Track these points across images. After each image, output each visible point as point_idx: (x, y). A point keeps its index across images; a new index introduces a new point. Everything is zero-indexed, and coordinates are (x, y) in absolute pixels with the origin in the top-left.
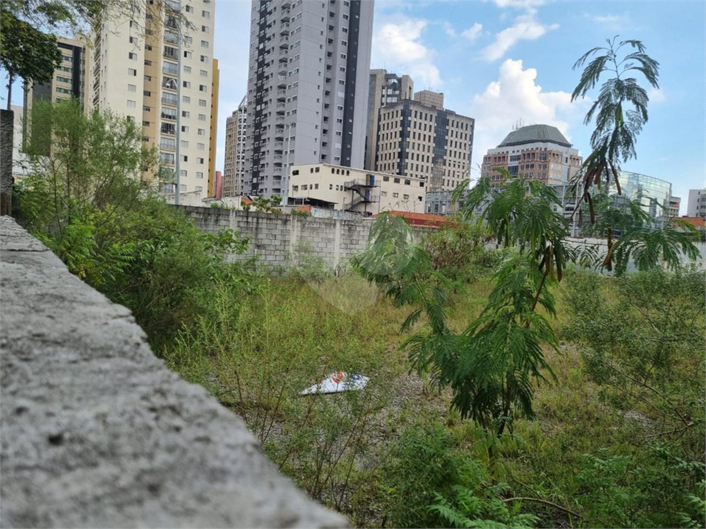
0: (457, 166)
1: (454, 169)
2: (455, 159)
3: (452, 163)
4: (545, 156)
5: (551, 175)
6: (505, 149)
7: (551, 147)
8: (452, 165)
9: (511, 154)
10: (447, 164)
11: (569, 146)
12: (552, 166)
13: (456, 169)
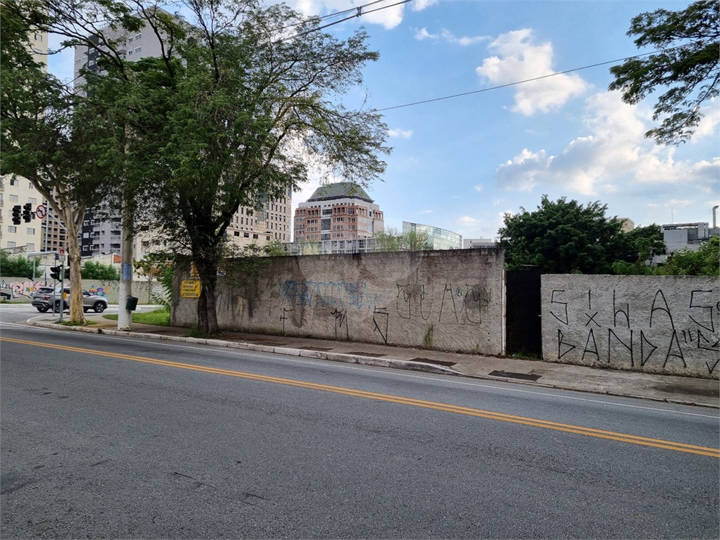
0: (278, 219)
1: (276, 222)
2: (276, 213)
3: (274, 216)
4: (352, 210)
5: (359, 228)
6: (317, 203)
7: (358, 203)
8: (274, 218)
9: (322, 208)
10: (270, 217)
11: (371, 202)
12: (360, 219)
13: (278, 222)
